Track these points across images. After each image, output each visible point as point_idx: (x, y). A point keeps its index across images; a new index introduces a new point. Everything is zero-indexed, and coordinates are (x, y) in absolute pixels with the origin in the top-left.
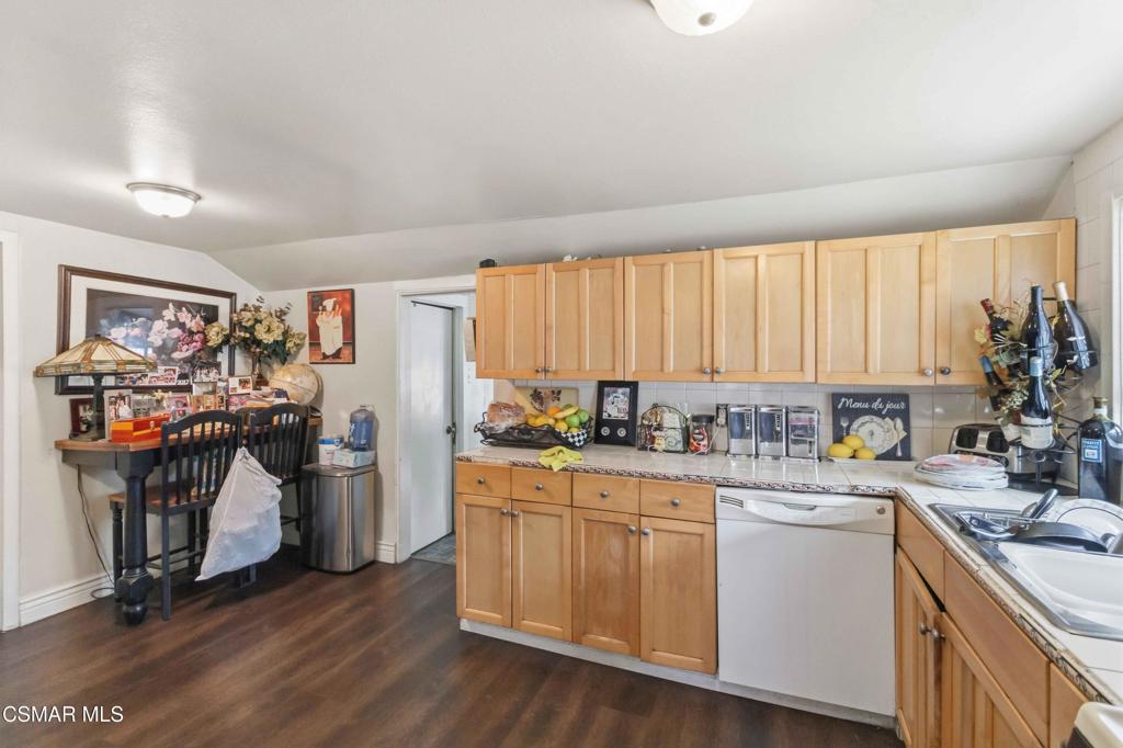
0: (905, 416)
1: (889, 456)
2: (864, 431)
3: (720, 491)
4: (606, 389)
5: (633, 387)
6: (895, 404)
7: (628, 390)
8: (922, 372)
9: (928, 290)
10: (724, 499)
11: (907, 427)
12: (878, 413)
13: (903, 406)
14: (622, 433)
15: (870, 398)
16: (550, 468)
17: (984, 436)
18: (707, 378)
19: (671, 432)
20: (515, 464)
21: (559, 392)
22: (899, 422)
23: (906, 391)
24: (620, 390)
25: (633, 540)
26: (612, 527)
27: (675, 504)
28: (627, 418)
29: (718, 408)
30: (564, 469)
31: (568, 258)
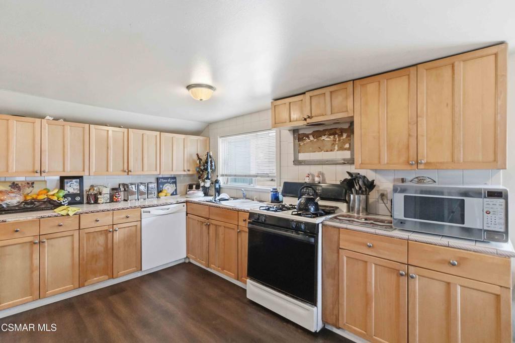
0: (175, 183)
1: (172, 194)
2: (166, 188)
3: (143, 210)
4: (66, 180)
5: (80, 178)
6: (173, 180)
7: (78, 180)
8: (185, 171)
9: (185, 149)
10: (144, 212)
11: (176, 187)
12: (169, 183)
13: (175, 180)
14: (78, 199)
15: (167, 178)
16: (68, 215)
17: (194, 187)
18: (126, 173)
19: (106, 195)
20: (42, 217)
21: (33, 183)
22: (174, 185)
23: (175, 176)
24: (74, 180)
25: (110, 235)
26: (99, 233)
27: (127, 217)
28: (79, 192)
29: (119, 185)
30: (75, 214)
31: (48, 117)
